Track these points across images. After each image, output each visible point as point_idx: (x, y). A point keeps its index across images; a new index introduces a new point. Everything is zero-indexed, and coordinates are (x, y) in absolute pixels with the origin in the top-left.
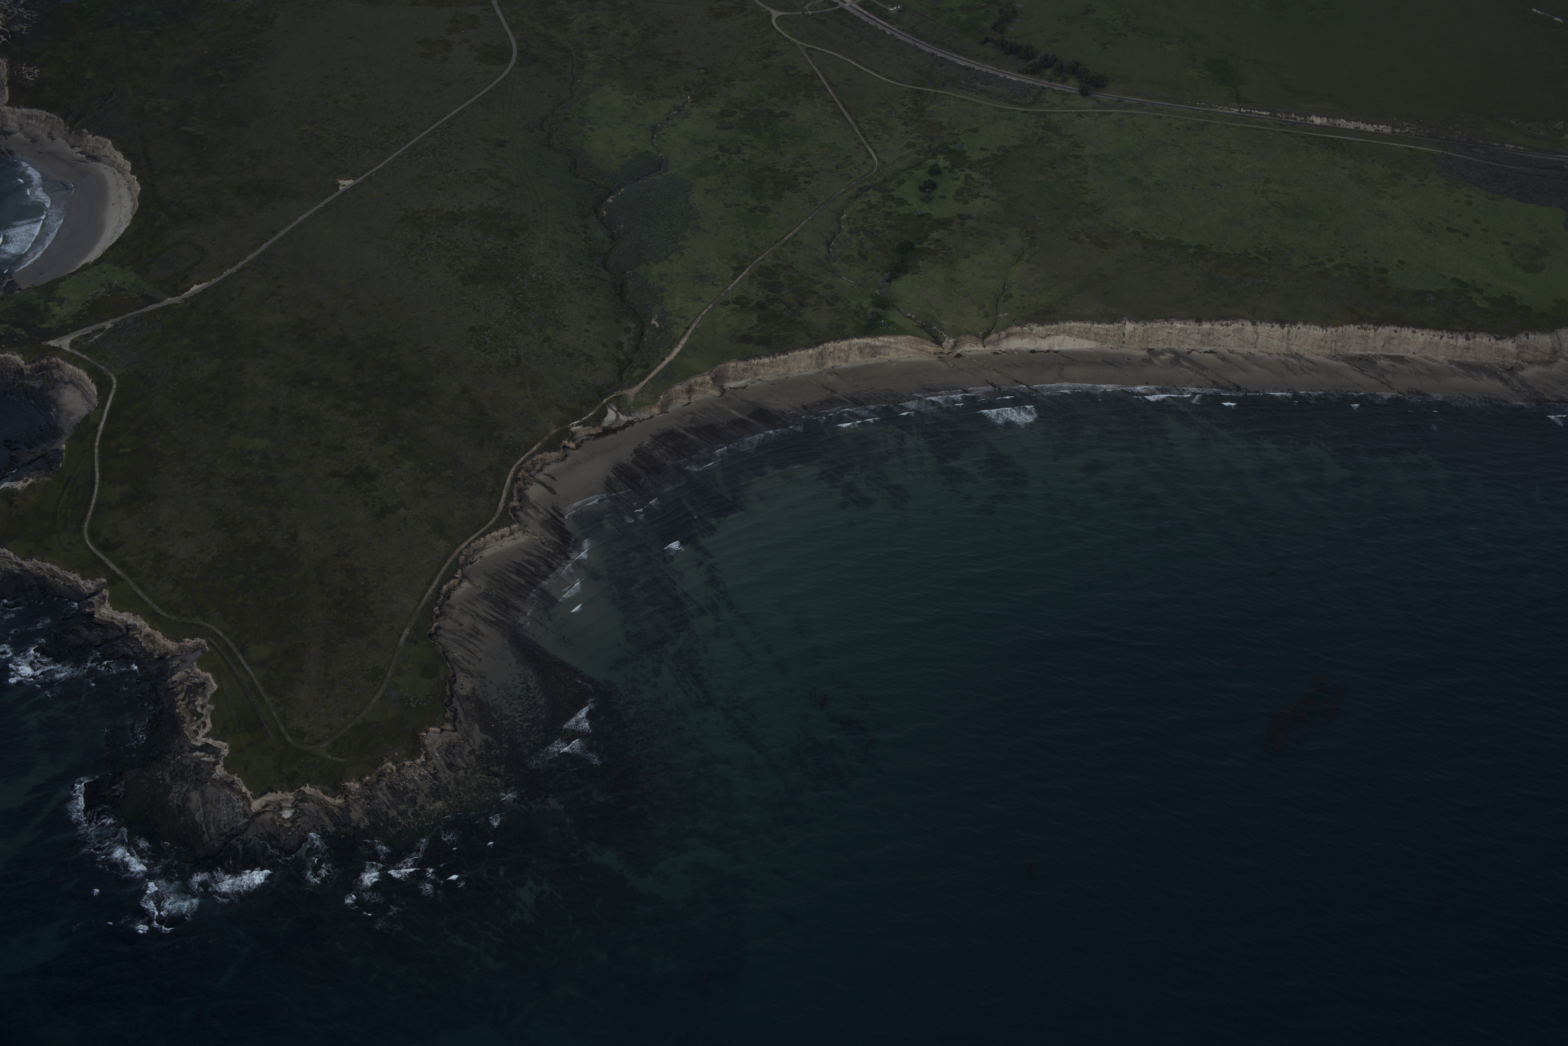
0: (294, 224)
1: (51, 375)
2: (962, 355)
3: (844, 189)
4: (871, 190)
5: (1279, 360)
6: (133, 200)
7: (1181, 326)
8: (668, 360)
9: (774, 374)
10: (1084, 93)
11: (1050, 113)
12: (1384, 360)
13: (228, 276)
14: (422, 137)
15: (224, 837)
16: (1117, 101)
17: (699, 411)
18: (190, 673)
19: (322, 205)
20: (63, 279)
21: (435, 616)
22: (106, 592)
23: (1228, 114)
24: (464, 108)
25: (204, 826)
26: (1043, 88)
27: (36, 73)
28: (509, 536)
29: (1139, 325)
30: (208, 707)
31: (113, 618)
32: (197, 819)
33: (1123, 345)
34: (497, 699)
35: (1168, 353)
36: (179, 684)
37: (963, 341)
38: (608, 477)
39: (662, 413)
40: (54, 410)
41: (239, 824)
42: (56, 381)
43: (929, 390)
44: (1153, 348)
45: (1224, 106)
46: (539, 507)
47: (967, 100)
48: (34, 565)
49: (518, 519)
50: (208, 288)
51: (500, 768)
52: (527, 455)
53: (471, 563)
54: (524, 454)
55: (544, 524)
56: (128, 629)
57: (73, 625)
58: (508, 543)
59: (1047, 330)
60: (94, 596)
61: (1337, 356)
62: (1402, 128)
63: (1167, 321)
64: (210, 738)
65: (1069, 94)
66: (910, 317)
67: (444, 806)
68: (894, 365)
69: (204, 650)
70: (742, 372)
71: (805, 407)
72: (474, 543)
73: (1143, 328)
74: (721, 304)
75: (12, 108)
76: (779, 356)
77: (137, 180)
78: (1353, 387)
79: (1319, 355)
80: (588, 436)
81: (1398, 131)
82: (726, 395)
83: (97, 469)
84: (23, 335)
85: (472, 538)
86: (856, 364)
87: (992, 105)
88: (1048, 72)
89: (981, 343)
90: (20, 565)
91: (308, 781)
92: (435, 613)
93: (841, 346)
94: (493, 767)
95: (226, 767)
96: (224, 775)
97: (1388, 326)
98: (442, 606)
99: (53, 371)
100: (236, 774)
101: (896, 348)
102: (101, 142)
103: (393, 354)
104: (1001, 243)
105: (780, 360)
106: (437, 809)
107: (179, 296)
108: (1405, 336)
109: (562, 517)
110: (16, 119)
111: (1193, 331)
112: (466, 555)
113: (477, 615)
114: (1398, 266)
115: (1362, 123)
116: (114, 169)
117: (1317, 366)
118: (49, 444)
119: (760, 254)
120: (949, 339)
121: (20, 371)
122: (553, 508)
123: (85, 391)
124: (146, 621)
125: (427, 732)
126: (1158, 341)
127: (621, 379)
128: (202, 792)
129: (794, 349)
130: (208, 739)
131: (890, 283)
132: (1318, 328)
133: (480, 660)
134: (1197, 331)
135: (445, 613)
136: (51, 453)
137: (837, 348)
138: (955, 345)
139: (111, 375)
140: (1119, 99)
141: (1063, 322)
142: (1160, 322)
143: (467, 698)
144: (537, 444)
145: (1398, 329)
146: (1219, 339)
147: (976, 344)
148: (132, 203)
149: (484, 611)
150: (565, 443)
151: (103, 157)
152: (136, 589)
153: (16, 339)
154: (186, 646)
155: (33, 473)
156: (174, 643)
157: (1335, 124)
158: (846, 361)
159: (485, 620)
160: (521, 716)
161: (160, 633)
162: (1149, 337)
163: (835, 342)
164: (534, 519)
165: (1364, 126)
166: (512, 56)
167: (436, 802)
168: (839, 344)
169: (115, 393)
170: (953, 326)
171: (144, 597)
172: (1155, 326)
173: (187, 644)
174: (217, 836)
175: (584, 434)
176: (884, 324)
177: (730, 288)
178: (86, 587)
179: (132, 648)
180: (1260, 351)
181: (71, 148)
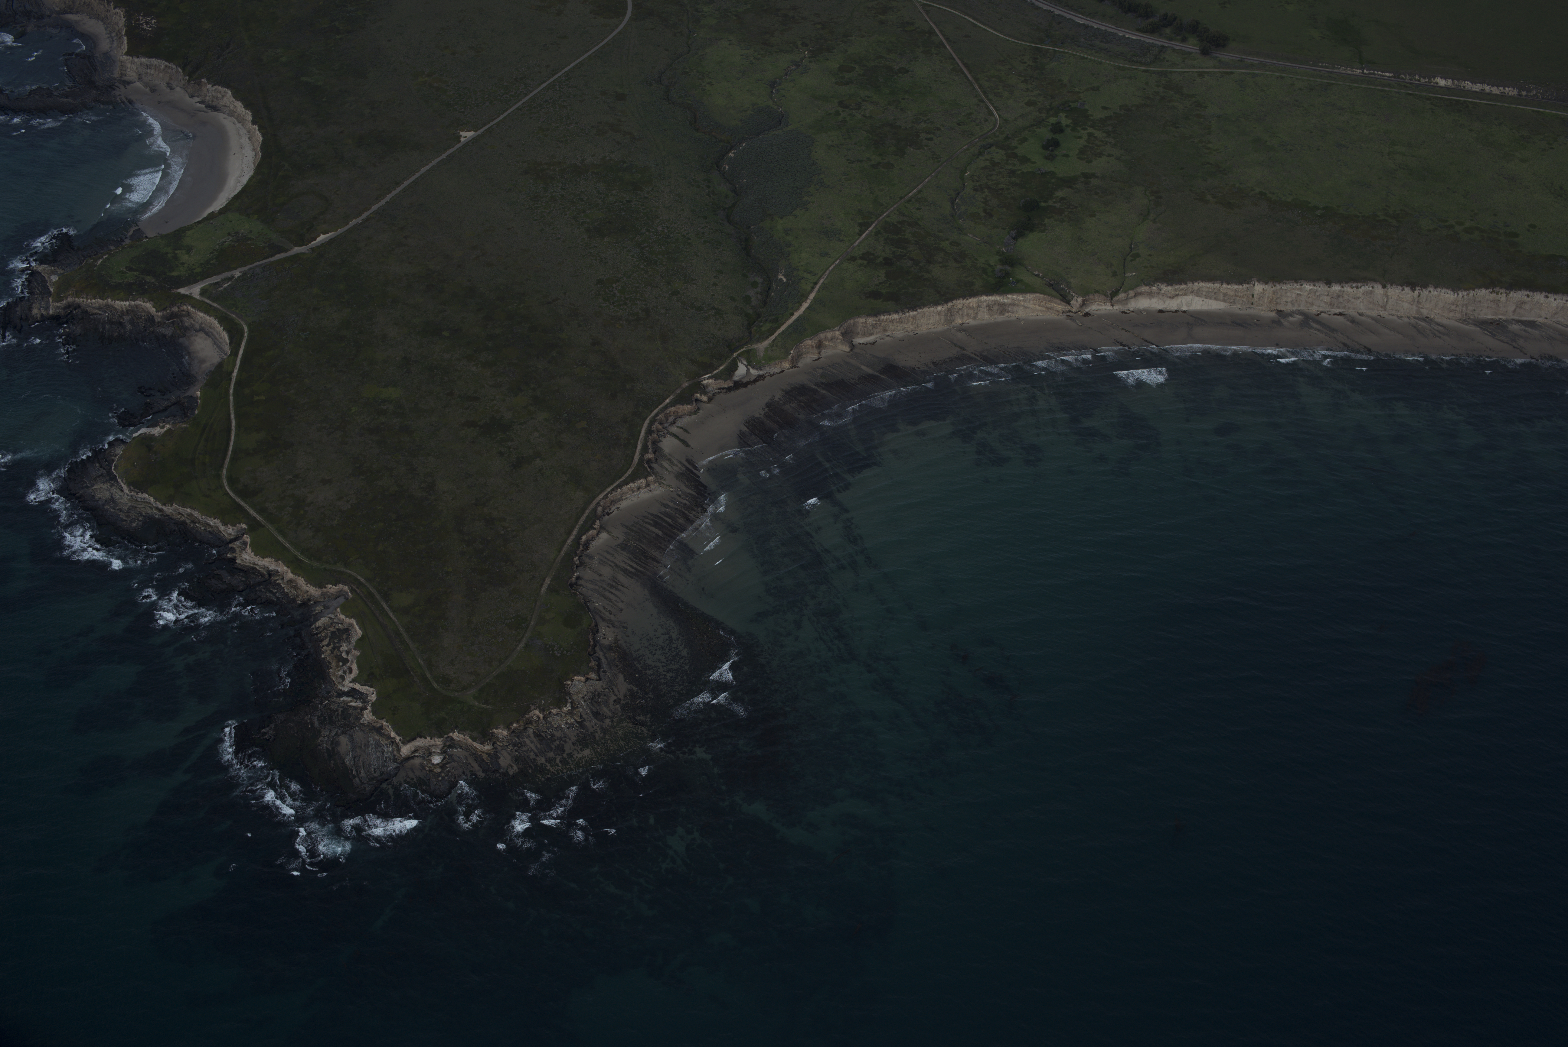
0: (417, 175)
1: (182, 323)
2: (1090, 314)
3: (966, 147)
4: (993, 148)
5: (1409, 323)
6: (254, 150)
7: (1311, 287)
8: (796, 315)
9: (903, 330)
10: (1205, 52)
11: (1171, 72)
12: (1515, 324)
13: (354, 226)
14: (541, 90)
15: (374, 782)
16: (1239, 61)
17: (829, 366)
18: (334, 619)
19: (444, 156)
20: (190, 228)
21: (575, 566)
22: (247, 538)
23: (1351, 75)
24: (582, 60)
25: (354, 770)
26: (1163, 47)
27: (153, 23)
28: (645, 488)
29: (1268, 286)
30: (353, 652)
31: (254, 564)
32: (347, 763)
33: (1252, 306)
34: (640, 649)
35: (1297, 314)
36: (324, 630)
37: (1092, 299)
38: (741, 430)
39: (792, 368)
40: (187, 358)
41: (389, 769)
42: (187, 329)
43: (1058, 348)
44: (1282, 309)
45: (1347, 67)
46: (673, 460)
47: (1087, 58)
48: (175, 510)
49: (653, 472)
50: (335, 237)
51: (646, 718)
52: (660, 407)
53: (609, 514)
54: (657, 407)
55: (679, 476)
56: (270, 575)
57: (215, 570)
58: (644, 495)
59: (1176, 290)
60: (235, 541)
61: (1468, 320)
62: (1529, 91)
63: (1297, 283)
64: (357, 684)
65: (1190, 53)
66: (1037, 276)
67: (592, 754)
68: (1022, 323)
69: (347, 597)
70: (871, 328)
71: (935, 364)
72: (611, 494)
73: (1272, 289)
74: (848, 260)
75: (131, 58)
76: (908, 312)
77: (258, 130)
78: (1485, 351)
79: (1450, 319)
80: (719, 389)
81: (1524, 93)
82: (856, 350)
83: (232, 416)
84: (153, 282)
85: (609, 489)
86: (984, 322)
87: (1112, 63)
88: (1168, 31)
89: (1109, 302)
90: (161, 510)
91: (456, 727)
92: (575, 563)
93: (970, 303)
94: (639, 716)
95: (374, 712)
96: (372, 720)
97: (1520, 290)
98: (581, 556)
99: (184, 318)
100: (385, 720)
101: (1024, 306)
102: (220, 92)
103: (522, 305)
104: (1126, 203)
105: (909, 316)
106: (585, 757)
107: (306, 245)
108: (1537, 301)
109: (697, 470)
110: (135, 68)
111: (1323, 293)
112: (604, 506)
113: (617, 566)
114: (1529, 230)
115: (1488, 85)
116: (234, 119)
117: (1447, 329)
118: (183, 391)
119: (885, 210)
120: (1077, 298)
121: (151, 319)
122: (687, 460)
123: (216, 338)
124: (288, 567)
125: (572, 681)
126: (1287, 302)
127: (750, 333)
128: (351, 736)
129: (923, 305)
130: (355, 684)
131: (1016, 241)
132: (1449, 292)
133: (622, 610)
134: (1326, 293)
135: (585, 563)
136: (186, 400)
137: (966, 305)
138: (1084, 304)
139: (243, 323)
140: (1240, 59)
141: (1192, 282)
142: (1289, 283)
143: (610, 648)
144: (669, 396)
145: (1531, 294)
146: (1348, 301)
147: (1104, 303)
148: (254, 153)
149: (624, 562)
150: (697, 397)
151: (222, 107)
152: (277, 535)
153: (146, 287)
154: (328, 592)
155: (169, 419)
156: (317, 589)
157: (1460, 86)
158: (975, 318)
159: (625, 571)
160: (665, 666)
161: (302, 579)
162: (1278, 298)
163: (964, 299)
164: (669, 471)
165: (1490, 88)
166: (627, 10)
167: (584, 750)
168: (968, 302)
169: (247, 341)
170: (1081, 285)
171: (285, 543)
172: (1284, 287)
173: (329, 590)
174: (367, 780)
175: (715, 387)
176: (1013, 282)
177: (856, 244)
178: (227, 533)
179: (274, 594)
180: (1389, 314)
181: (190, 97)
